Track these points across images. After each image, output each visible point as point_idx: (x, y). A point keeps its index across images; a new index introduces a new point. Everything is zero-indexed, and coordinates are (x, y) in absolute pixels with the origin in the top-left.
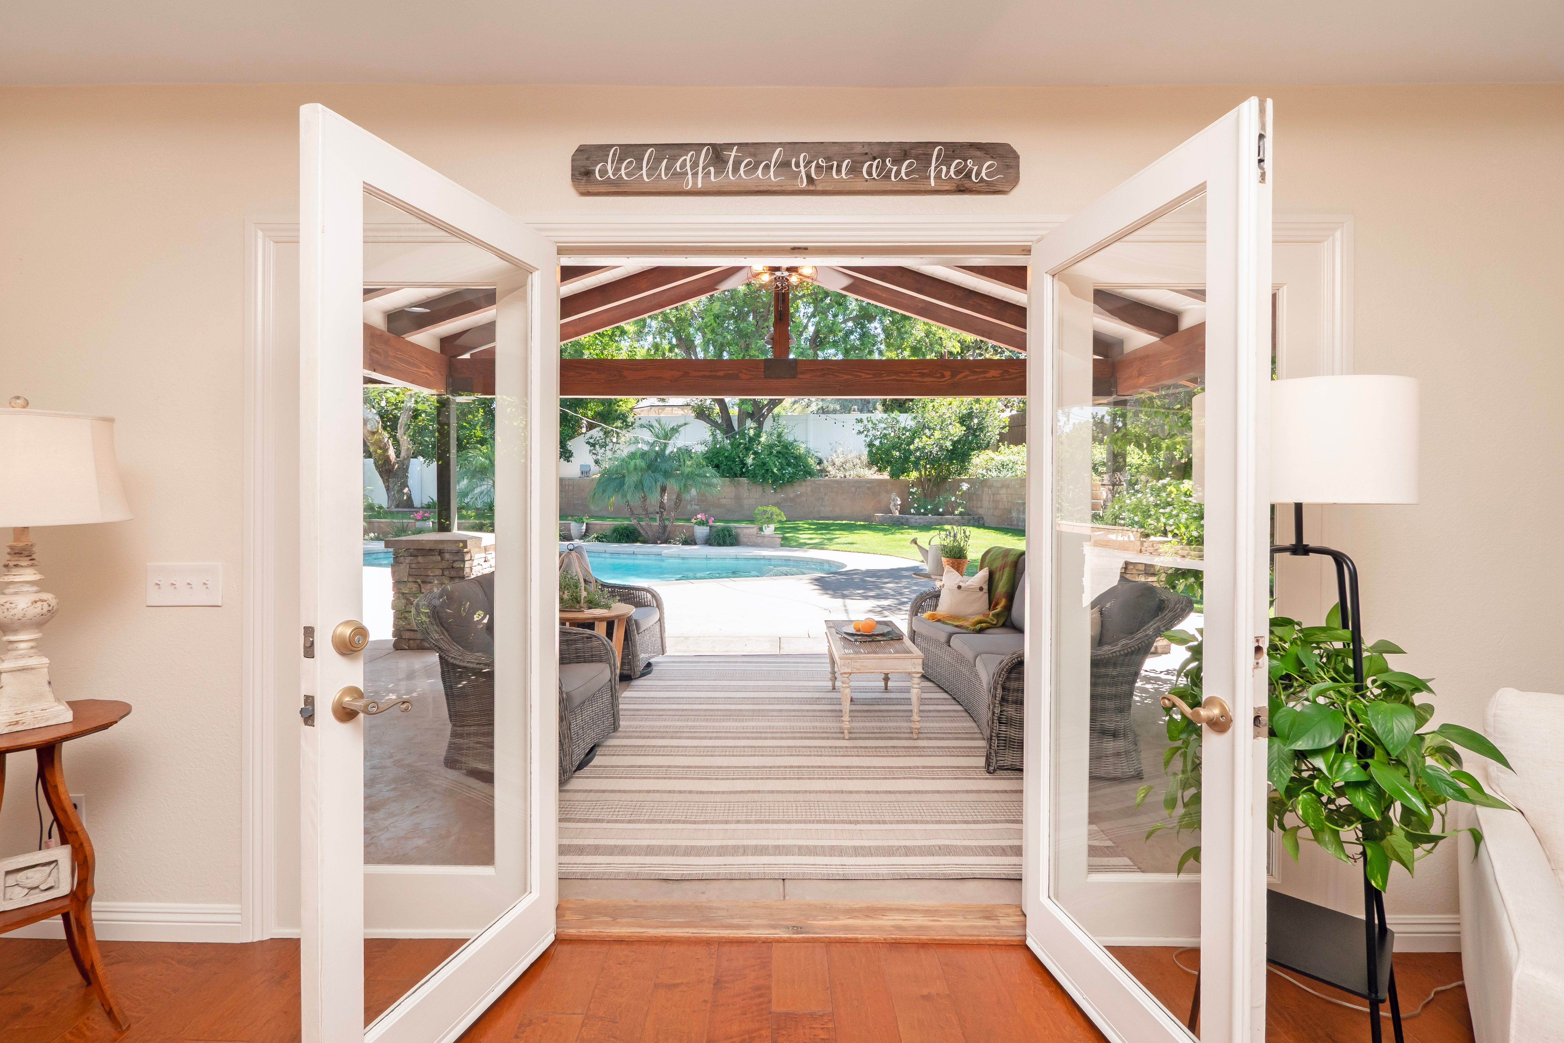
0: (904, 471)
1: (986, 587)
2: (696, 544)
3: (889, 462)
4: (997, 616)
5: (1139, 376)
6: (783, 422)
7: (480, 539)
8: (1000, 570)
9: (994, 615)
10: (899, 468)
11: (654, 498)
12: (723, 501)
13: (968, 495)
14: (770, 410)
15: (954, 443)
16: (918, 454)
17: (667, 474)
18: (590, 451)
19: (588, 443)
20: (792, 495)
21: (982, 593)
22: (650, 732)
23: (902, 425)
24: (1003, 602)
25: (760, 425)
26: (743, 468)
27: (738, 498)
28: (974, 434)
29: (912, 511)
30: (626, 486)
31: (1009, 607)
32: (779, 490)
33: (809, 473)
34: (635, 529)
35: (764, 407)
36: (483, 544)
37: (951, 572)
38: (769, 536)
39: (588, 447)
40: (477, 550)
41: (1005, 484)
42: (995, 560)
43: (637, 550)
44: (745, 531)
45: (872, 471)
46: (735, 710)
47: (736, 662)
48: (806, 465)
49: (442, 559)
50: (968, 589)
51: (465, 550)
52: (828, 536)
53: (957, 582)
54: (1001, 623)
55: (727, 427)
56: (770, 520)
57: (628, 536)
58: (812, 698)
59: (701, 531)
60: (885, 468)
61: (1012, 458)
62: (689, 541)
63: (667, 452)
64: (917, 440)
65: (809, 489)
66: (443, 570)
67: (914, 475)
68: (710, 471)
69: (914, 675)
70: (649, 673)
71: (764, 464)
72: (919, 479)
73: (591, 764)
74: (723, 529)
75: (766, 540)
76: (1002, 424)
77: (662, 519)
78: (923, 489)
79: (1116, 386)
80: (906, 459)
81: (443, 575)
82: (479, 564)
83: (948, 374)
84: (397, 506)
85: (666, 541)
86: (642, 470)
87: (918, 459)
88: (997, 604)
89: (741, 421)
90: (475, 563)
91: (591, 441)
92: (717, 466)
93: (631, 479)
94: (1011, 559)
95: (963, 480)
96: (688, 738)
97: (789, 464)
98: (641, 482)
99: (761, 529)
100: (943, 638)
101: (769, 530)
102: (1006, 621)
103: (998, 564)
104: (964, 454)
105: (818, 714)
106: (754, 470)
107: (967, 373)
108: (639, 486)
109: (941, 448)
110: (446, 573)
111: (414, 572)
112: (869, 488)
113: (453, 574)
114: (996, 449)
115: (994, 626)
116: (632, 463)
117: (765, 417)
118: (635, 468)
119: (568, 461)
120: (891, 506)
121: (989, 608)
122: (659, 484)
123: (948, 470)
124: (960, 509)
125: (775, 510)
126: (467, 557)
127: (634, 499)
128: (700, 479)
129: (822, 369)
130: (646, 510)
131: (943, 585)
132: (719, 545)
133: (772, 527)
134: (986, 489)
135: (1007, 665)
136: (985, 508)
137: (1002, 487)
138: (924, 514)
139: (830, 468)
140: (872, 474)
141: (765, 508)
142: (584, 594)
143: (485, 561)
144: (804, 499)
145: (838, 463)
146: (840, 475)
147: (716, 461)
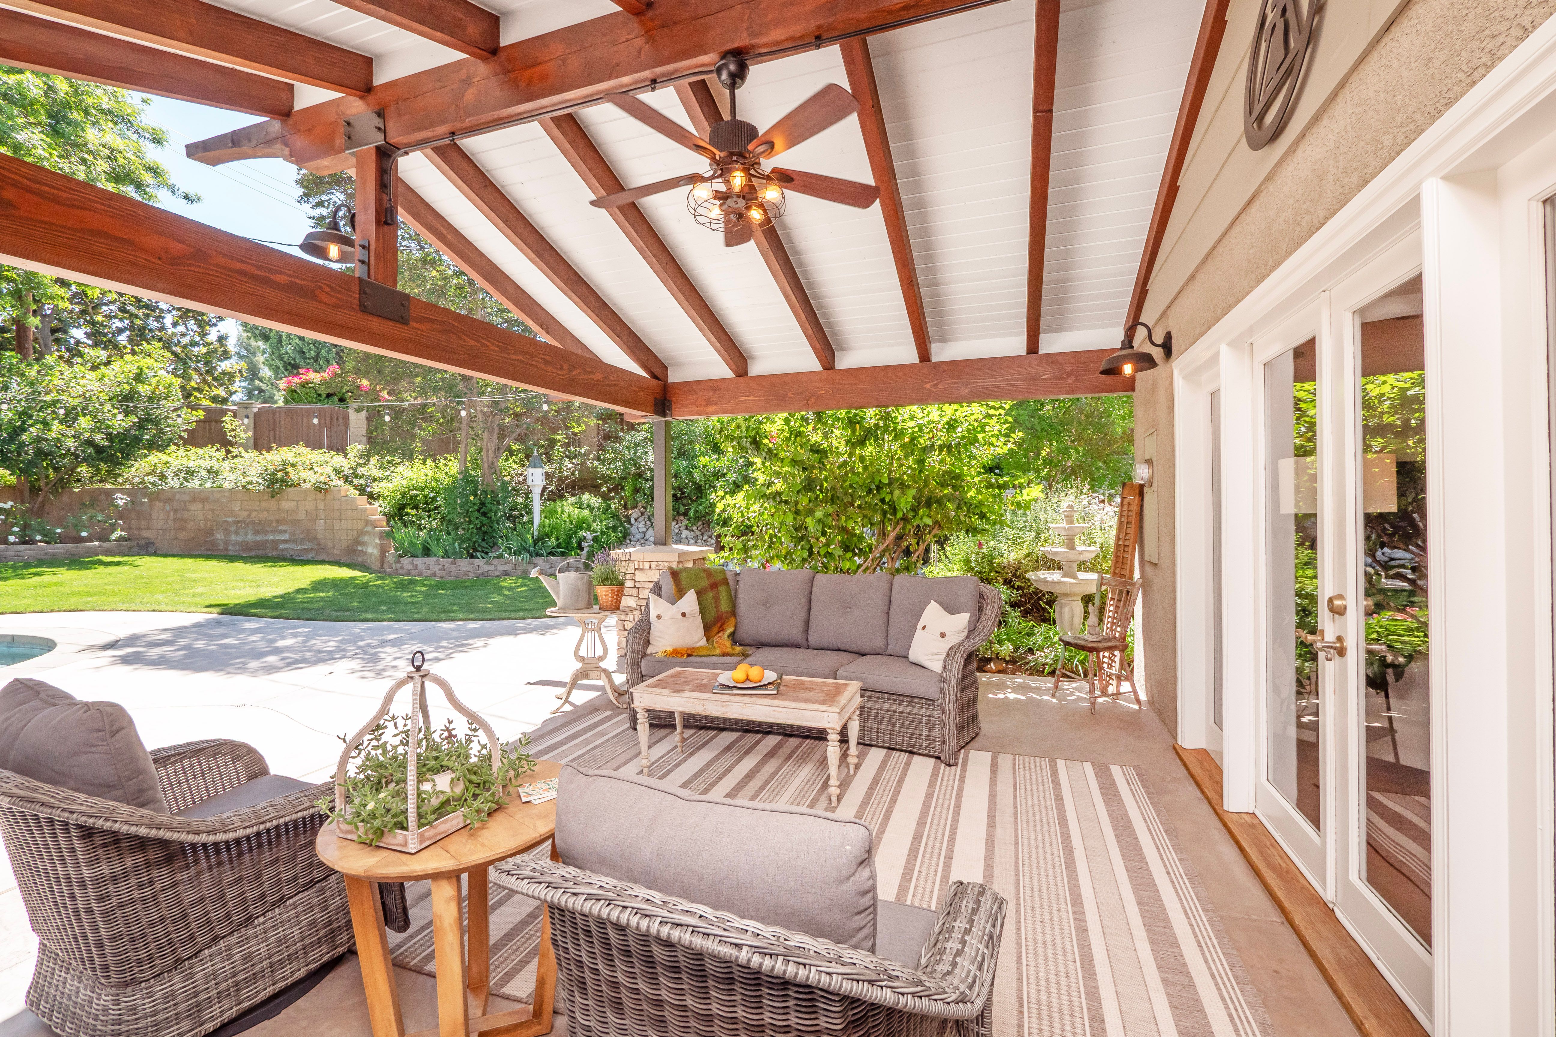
1: (698, 610)
4: (731, 637)
5: (707, 405)
9: (728, 636)
13: (129, 513)
24: (732, 622)
29: (12, 538)
41: (198, 498)
64: (37, 426)
78: (26, 502)
79: (670, 409)
83: (566, 367)
88: (723, 625)
95: (117, 491)
121: (707, 631)
124: (119, 532)
129: (443, 322)
131: (659, 616)
136: (159, 529)
137: (193, 500)
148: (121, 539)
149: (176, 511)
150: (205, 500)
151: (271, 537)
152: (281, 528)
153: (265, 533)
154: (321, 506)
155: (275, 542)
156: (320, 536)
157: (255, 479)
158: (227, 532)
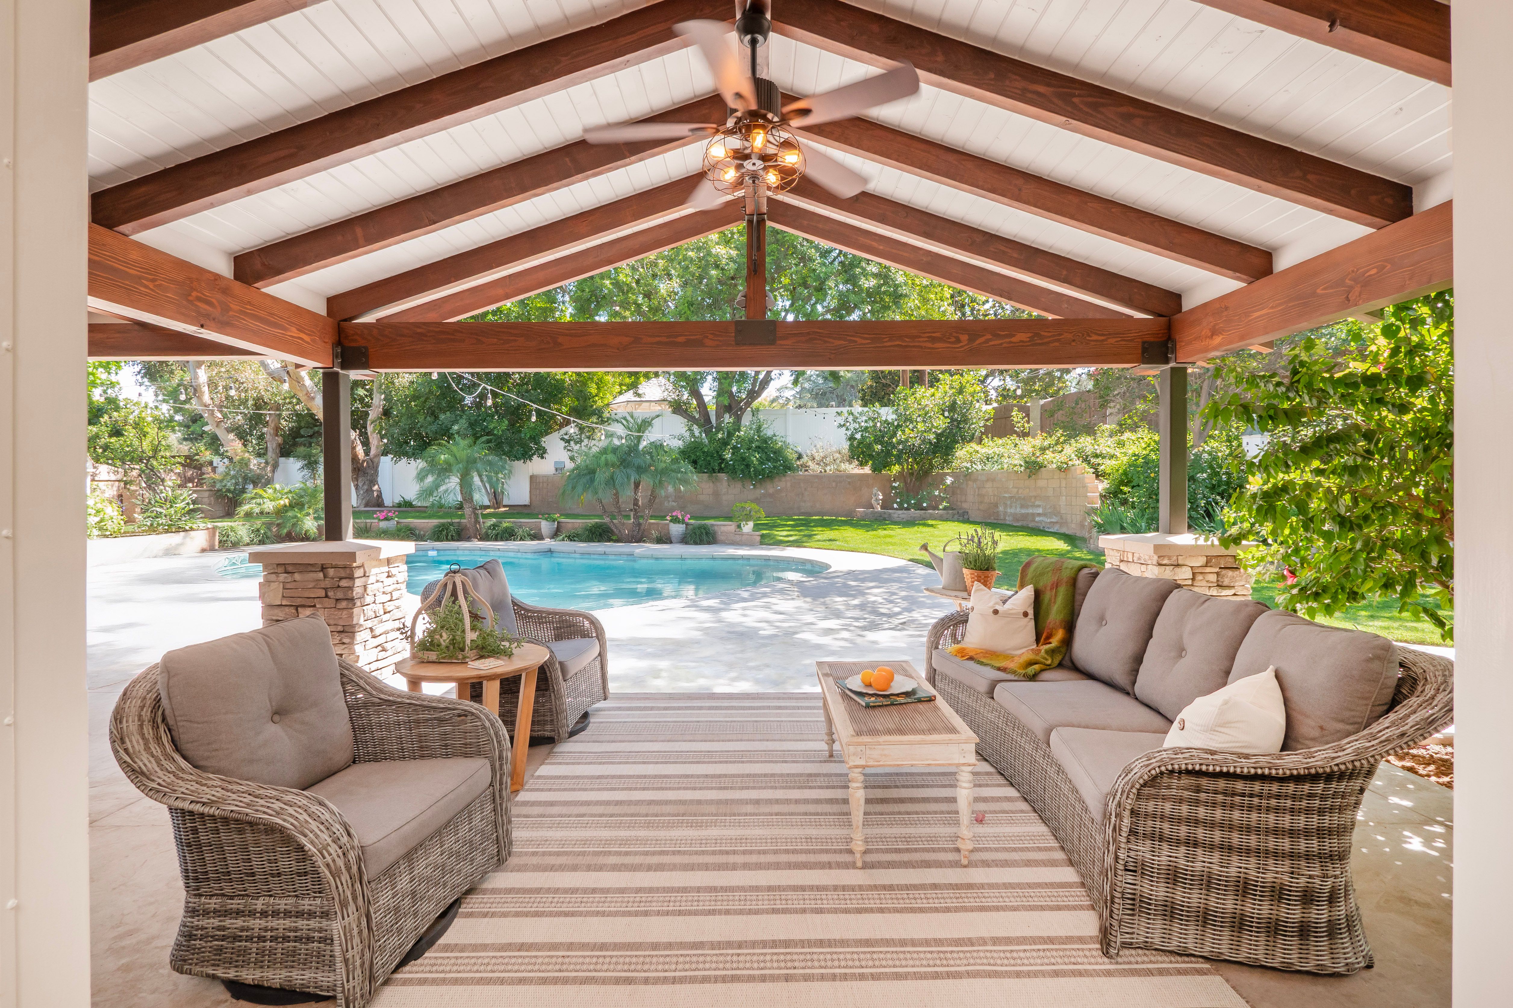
0: (887, 465)
1: (1031, 612)
2: (671, 542)
3: (871, 457)
4: (1052, 652)
5: (1212, 335)
6: (761, 417)
7: (378, 549)
8: (1051, 589)
9: (1047, 652)
10: (881, 463)
11: (627, 494)
12: (701, 497)
13: (952, 490)
14: (748, 404)
15: (938, 436)
16: (901, 447)
17: (641, 470)
18: (565, 447)
19: (562, 439)
20: (771, 491)
21: (1027, 619)
22: (558, 854)
23: (884, 419)
24: (1059, 635)
25: (739, 418)
26: (721, 463)
27: (716, 494)
28: (958, 427)
29: (895, 506)
30: (596, 483)
31: (1068, 642)
32: (758, 486)
33: (788, 467)
34: (609, 528)
35: (742, 400)
36: (383, 556)
37: (981, 590)
38: (748, 534)
39: (563, 444)
40: (374, 563)
41: (991, 478)
42: (1042, 574)
43: (608, 550)
44: (723, 528)
45: (852, 466)
46: (692, 802)
47: (701, 708)
48: (786, 460)
49: (325, 576)
50: (1008, 615)
51: (355, 565)
52: (806, 532)
53: (991, 604)
54: (1056, 662)
55: (705, 421)
56: (748, 517)
57: (600, 535)
58: (801, 775)
59: (676, 529)
60: (867, 462)
61: (997, 450)
62: (664, 539)
63: (641, 447)
64: (900, 433)
65: (789, 484)
66: (326, 589)
67: (896, 468)
68: (686, 467)
69: (963, 768)
70: (583, 729)
71: (743, 459)
72: (901, 473)
73: (442, 941)
74: (700, 527)
75: (744, 538)
76: (987, 416)
77: (636, 517)
78: (906, 483)
79: (1174, 351)
80: (889, 453)
81: (327, 596)
82: (377, 581)
83: (964, 338)
84: (366, 505)
85: (639, 541)
86: (613, 466)
87: (901, 452)
88: (1049, 636)
89: (719, 416)
90: (372, 579)
91: (566, 437)
92: (695, 463)
93: (601, 476)
94: (1066, 574)
95: (947, 474)
96: (615, 868)
97: (769, 459)
98: (612, 478)
99: (739, 526)
100: (982, 686)
101: (748, 527)
102: (1063, 659)
103: (1047, 581)
104: (947, 447)
105: (811, 808)
106: (733, 465)
107: (989, 336)
108: (611, 481)
109: (924, 441)
110: (330, 594)
111: (288, 593)
112: (849, 483)
113: (340, 595)
114: (980, 441)
115: (1048, 668)
116: (603, 458)
117: (743, 410)
118: (607, 464)
119: (542, 458)
120: (873, 501)
121: (1038, 641)
122: (632, 480)
123: (931, 464)
124: (944, 504)
125: (754, 506)
126: (358, 573)
127: (607, 497)
128: (673, 474)
129: (808, 333)
130: (619, 508)
131: (973, 609)
132: (696, 543)
133: (751, 524)
134: (970, 483)
135: (1141, 777)
136: (970, 502)
137: (988, 480)
138: (907, 509)
139: (810, 463)
140: (853, 469)
141: (743, 505)
142: (471, 636)
143: (388, 576)
144: (784, 494)
145: (817, 458)
146: (818, 469)
147: (693, 457)
148: (945, 508)
149: (979, 488)
150: (993, 480)
151: (1030, 511)
152: (1037, 503)
153: (1027, 507)
154: (1063, 484)
155: (1033, 514)
156: (1063, 511)
157: (1016, 462)
158: (1005, 505)
